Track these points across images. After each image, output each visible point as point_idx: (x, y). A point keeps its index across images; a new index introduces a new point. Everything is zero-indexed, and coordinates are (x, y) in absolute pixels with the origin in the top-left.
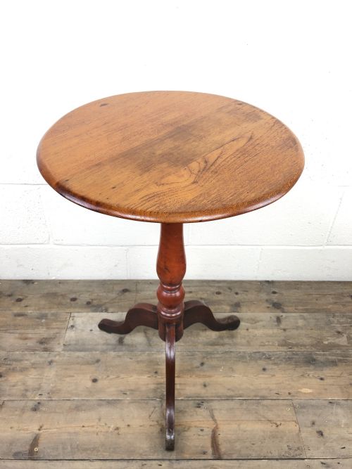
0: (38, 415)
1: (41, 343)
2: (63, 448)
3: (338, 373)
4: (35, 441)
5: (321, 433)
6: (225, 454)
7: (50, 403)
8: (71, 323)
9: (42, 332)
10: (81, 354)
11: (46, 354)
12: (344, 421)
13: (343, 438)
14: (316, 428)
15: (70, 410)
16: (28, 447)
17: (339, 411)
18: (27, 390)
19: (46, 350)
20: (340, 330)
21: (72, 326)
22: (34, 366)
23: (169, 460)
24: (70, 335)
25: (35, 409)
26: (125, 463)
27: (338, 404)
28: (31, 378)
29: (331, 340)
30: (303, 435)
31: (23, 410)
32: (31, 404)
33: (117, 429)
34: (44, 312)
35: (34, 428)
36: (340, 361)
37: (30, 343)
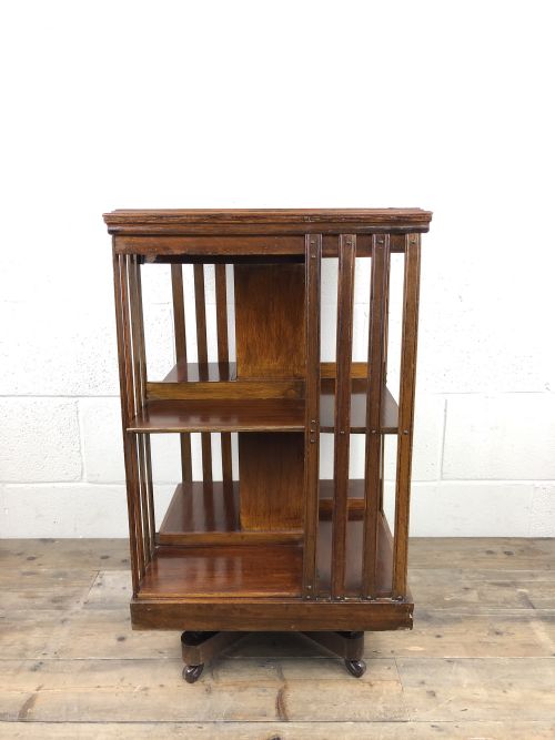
0: (37, 675)
1: (54, 601)
2: (68, 710)
3: (464, 630)
4: (30, 702)
5: (433, 694)
6: (293, 715)
7: (57, 663)
8: (98, 580)
9: (58, 590)
10: (107, 612)
11: (58, 612)
12: (466, 681)
13: (464, 699)
14: (427, 688)
15: (83, 670)
16: (19, 709)
17: (461, 670)
18: (26, 650)
19: (59, 608)
20: (468, 586)
21: (99, 584)
22: (40, 625)
23: (215, 722)
24: (95, 593)
25: (34, 669)
26: (152, 726)
27: (459, 662)
28: (35, 638)
29: (455, 597)
30: (407, 695)
31: (18, 670)
32: (31, 664)
33: (146, 689)
34: (62, 570)
35: (30, 688)
36: (466, 617)
37: (38, 602)
